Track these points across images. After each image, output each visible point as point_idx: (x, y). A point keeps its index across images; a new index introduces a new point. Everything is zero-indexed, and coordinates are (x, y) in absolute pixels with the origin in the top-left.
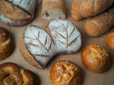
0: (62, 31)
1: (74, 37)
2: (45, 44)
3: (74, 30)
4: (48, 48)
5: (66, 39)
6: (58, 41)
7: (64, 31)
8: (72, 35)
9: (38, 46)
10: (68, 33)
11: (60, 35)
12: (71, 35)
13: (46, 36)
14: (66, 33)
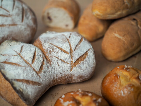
0: (62, 42)
1: (83, 51)
2: (33, 62)
3: (81, 41)
4: (37, 69)
5: (69, 54)
6: (55, 58)
7: (65, 42)
8: (79, 48)
9: (19, 65)
10: (72, 44)
11: (58, 48)
12: (77, 48)
13: (34, 49)
14: (68, 44)
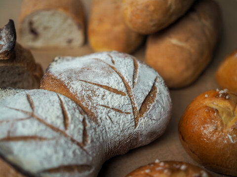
0: (104, 74)
1: (147, 84)
2: (66, 125)
5: (125, 95)
6: (102, 108)
7: (109, 74)
8: (139, 80)
10: (123, 74)
11: (101, 86)
12: (136, 81)
13: (57, 99)
14: (118, 76)
